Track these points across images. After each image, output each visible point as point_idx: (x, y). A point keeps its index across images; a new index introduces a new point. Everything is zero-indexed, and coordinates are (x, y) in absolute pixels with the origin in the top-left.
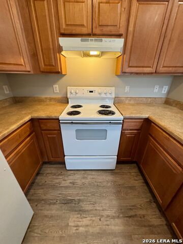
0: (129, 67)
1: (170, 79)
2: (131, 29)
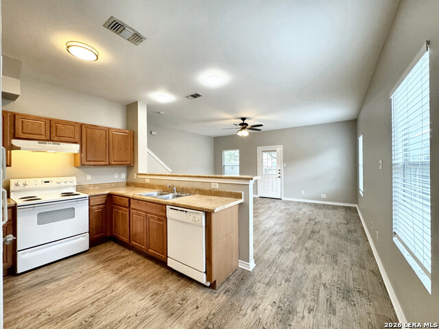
0: (87, 161)
1: (125, 169)
2: (84, 140)
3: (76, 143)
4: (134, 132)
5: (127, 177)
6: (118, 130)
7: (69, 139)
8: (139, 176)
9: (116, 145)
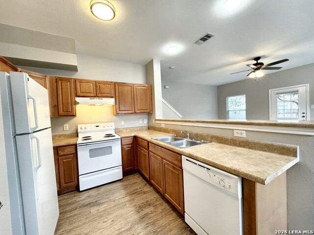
0: (120, 111)
1: (146, 116)
2: (117, 95)
3: (112, 97)
4: (151, 85)
5: (148, 122)
6: (140, 85)
7: (108, 95)
8: (157, 122)
9: (139, 97)
